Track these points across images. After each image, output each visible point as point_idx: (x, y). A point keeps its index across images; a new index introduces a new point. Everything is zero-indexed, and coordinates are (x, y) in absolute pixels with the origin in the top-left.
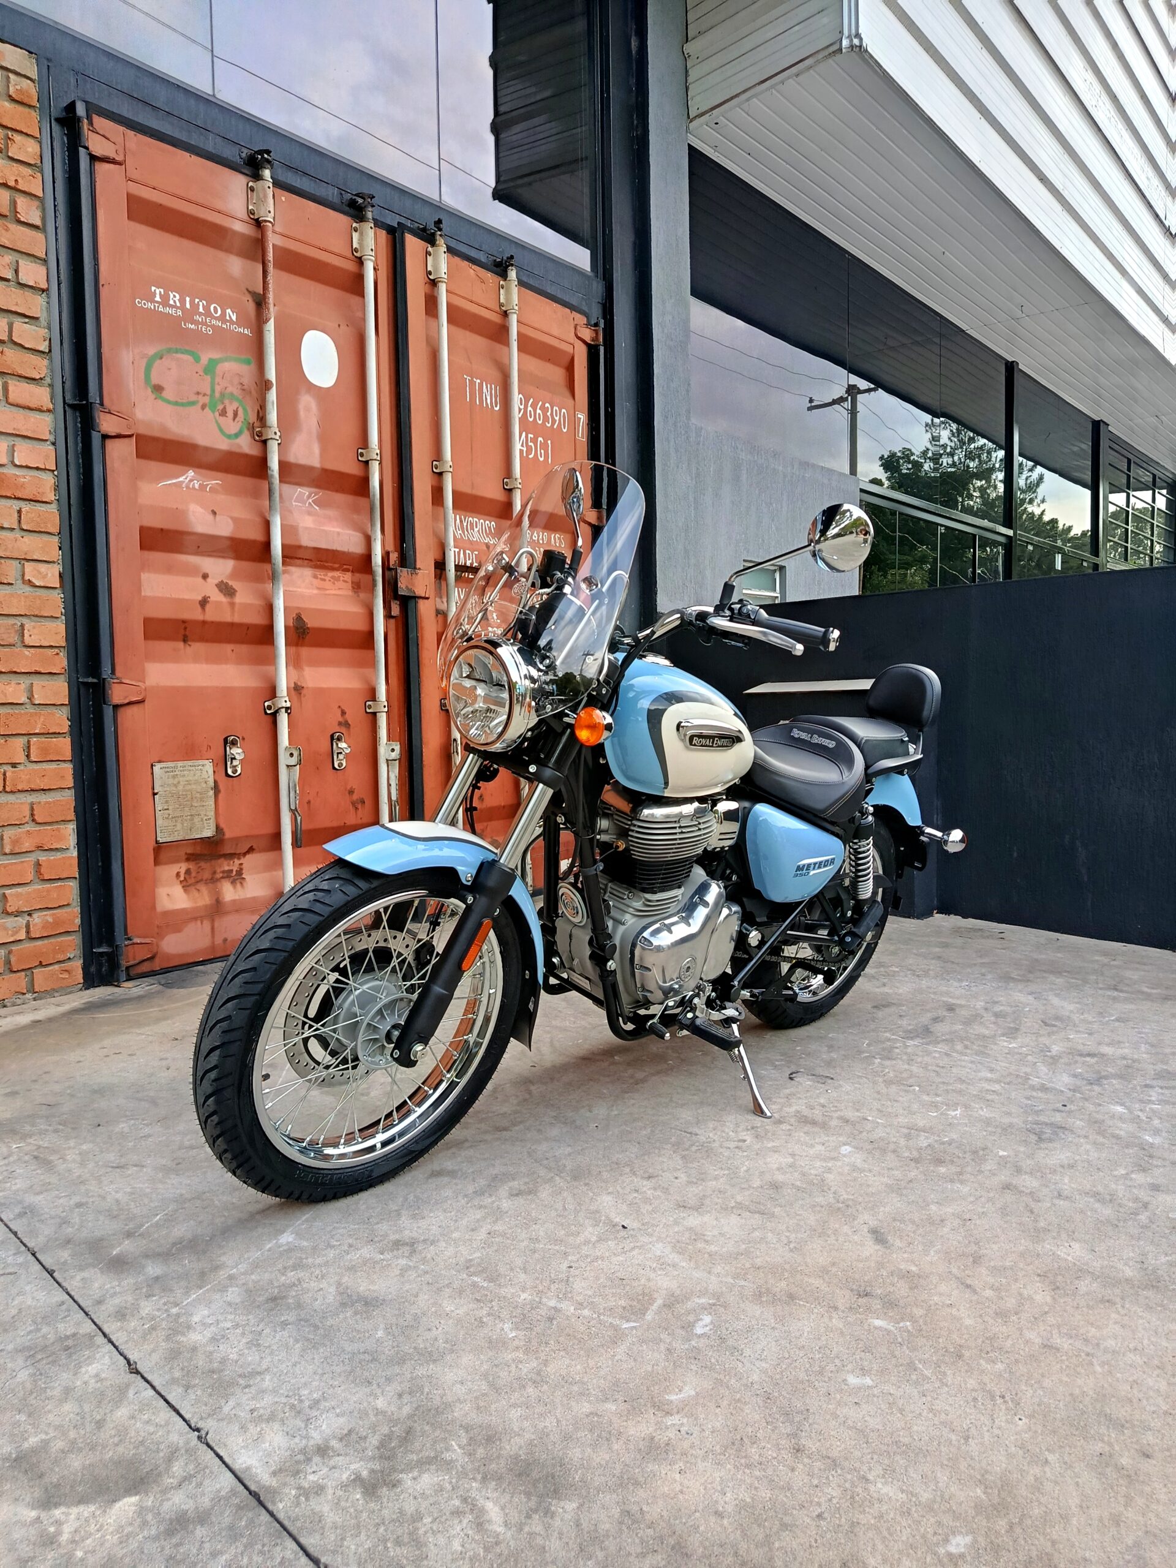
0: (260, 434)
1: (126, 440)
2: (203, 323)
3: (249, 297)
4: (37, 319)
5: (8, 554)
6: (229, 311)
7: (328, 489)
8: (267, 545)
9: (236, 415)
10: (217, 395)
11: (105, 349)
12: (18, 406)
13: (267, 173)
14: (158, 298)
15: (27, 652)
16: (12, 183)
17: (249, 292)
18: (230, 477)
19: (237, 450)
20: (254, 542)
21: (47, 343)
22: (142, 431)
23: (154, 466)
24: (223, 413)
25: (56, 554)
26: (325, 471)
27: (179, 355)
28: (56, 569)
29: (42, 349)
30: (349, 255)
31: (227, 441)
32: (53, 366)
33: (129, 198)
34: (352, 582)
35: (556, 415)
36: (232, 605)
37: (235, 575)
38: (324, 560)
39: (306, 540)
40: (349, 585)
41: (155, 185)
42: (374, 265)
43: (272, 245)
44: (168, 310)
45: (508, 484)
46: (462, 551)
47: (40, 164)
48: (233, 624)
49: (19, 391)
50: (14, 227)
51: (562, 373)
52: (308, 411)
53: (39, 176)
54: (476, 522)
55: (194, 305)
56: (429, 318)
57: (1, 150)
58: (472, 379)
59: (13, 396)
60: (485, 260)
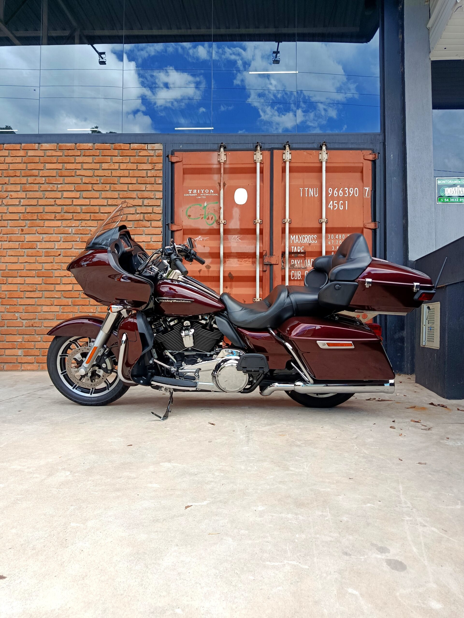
0: (219, 222)
1: (180, 231)
2: (203, 196)
3: (218, 185)
4: (160, 206)
6: (211, 190)
7: (243, 234)
8: (219, 253)
9: (212, 218)
10: (206, 214)
11: (176, 209)
12: (154, 227)
13: (222, 149)
14: (190, 192)
16: (155, 176)
17: (218, 183)
18: (212, 236)
19: (212, 228)
20: (216, 253)
21: (161, 211)
22: (184, 228)
24: (208, 219)
26: (242, 229)
27: (195, 206)
29: (160, 212)
30: (253, 162)
31: (209, 226)
32: (163, 216)
33: (184, 169)
34: (252, 261)
35: (351, 191)
36: (208, 271)
37: (211, 263)
38: (241, 256)
39: (233, 251)
40: (251, 262)
41: (191, 163)
42: (261, 163)
43: (224, 168)
44: (193, 195)
45: (320, 221)
46: (295, 247)
47: (162, 168)
48: (208, 276)
49: (154, 224)
50: (155, 185)
51: (358, 175)
52: (236, 212)
53: (162, 171)
54: (306, 236)
55: (200, 192)
56: (284, 174)
57: (153, 169)
58: (304, 188)
59: (153, 225)
60: (315, 146)
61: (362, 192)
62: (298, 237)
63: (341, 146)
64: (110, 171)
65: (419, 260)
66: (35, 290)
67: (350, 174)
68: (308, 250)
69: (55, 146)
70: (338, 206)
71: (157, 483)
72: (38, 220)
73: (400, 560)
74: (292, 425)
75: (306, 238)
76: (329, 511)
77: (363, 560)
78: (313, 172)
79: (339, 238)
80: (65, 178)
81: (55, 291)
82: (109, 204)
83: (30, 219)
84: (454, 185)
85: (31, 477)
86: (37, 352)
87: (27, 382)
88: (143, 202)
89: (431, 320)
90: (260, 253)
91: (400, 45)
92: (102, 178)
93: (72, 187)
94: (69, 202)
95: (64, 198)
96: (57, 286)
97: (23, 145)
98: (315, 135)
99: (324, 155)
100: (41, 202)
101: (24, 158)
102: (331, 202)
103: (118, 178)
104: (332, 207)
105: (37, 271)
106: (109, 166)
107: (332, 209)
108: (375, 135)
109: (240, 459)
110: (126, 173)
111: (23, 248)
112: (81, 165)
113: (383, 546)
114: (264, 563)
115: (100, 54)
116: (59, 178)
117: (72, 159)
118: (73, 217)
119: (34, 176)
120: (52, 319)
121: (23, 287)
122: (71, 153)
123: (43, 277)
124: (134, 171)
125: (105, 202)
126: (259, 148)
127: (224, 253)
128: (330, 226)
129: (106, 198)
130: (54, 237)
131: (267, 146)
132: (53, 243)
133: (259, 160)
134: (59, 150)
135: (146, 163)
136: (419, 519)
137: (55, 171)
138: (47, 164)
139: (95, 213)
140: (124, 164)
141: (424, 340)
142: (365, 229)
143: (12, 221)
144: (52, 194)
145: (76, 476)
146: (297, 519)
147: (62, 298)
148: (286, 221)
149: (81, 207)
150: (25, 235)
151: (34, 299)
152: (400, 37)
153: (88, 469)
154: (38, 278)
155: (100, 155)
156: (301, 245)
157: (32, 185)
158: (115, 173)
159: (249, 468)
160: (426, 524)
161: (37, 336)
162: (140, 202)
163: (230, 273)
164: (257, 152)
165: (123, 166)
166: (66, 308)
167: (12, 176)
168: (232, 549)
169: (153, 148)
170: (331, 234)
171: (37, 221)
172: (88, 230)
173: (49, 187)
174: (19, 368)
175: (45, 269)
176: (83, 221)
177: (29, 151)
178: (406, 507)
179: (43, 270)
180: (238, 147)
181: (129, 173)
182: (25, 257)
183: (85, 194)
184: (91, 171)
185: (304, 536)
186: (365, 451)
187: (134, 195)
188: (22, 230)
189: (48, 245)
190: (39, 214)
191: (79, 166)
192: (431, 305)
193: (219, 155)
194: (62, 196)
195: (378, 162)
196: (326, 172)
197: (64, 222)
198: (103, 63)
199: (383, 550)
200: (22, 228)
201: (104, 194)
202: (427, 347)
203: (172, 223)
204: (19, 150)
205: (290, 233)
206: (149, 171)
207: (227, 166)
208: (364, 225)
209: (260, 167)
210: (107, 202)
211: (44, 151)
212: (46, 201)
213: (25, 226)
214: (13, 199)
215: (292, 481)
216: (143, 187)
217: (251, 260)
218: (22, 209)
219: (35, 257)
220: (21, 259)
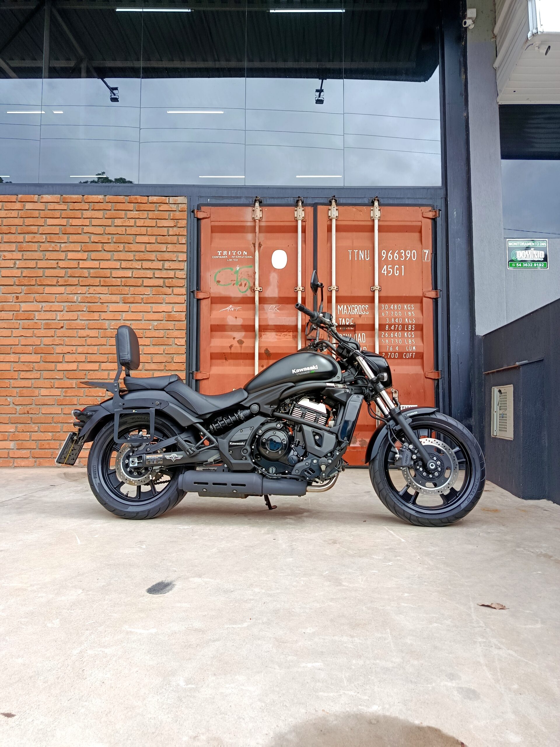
0: (254, 289)
1: (208, 299)
2: (234, 258)
3: (253, 246)
4: (183, 269)
5: (171, 337)
6: (244, 252)
7: (282, 304)
8: (254, 326)
9: (245, 285)
10: (239, 280)
11: (202, 274)
12: (176, 295)
13: (257, 204)
14: (220, 254)
15: (174, 364)
16: (178, 234)
17: (253, 243)
18: (245, 306)
19: (246, 296)
20: (250, 326)
21: (185, 275)
22: (212, 295)
23: (219, 306)
24: (241, 285)
25: (184, 335)
26: (280, 298)
27: (226, 270)
28: (184, 340)
29: (183, 277)
30: (294, 220)
31: (242, 294)
32: (187, 282)
33: (211, 226)
34: (293, 336)
35: (408, 254)
36: (241, 347)
37: (245, 337)
38: (280, 329)
39: (271, 323)
40: (291, 337)
41: (219, 220)
42: (302, 221)
43: (260, 226)
44: (223, 257)
45: (373, 289)
46: (344, 319)
47: (186, 226)
48: (241, 353)
49: (177, 290)
50: (178, 245)
51: (417, 235)
52: (274, 278)
53: (186, 229)
54: (356, 307)
55: (232, 253)
56: (329, 233)
57: (176, 226)
58: (353, 251)
59: (175, 292)
60: (366, 201)
61: (421, 256)
62: (347, 307)
63: (396, 202)
64: (124, 228)
65: (488, 335)
66: (32, 369)
67: (407, 234)
68: (359, 323)
69: (58, 198)
70: (393, 271)
71: (186, 602)
72: (36, 285)
73: (473, 688)
74: (344, 532)
75: (356, 308)
76: (389, 633)
77: (430, 688)
78: (363, 232)
79: (394, 308)
80: (70, 235)
81: (56, 371)
82: (122, 267)
83: (26, 284)
84: (528, 248)
85: (35, 597)
86: (33, 445)
87: (23, 480)
88: (163, 265)
89: (503, 406)
90: (302, 326)
91: (463, 87)
92: (114, 236)
93: (78, 247)
94: (74, 264)
95: (68, 259)
96: (58, 364)
97: (20, 196)
98: (366, 188)
99: (376, 212)
100: (41, 264)
101: (20, 212)
102: (385, 266)
103: (133, 236)
104: (386, 272)
105: (34, 347)
106: (122, 223)
107: (385, 275)
108: (435, 189)
109: (283, 573)
110: (143, 230)
111: (18, 319)
112: (90, 221)
113: (453, 672)
114: (317, 694)
115: (112, 89)
116: (63, 235)
117: (78, 214)
118: (79, 282)
119: (32, 233)
120: (53, 405)
121: (17, 367)
122: (77, 206)
123: (42, 353)
124: (153, 228)
125: (117, 265)
126: (300, 204)
127: (259, 326)
128: (383, 294)
129: (119, 260)
130: (56, 306)
131: (309, 201)
132: (55, 313)
133: (301, 217)
134: (63, 202)
135: (167, 219)
136: (494, 641)
137: (58, 227)
138: (48, 219)
139: (105, 277)
140: (140, 220)
141: (495, 429)
142: (424, 299)
143: (6, 287)
144: (54, 255)
145: (89, 595)
146: (353, 643)
147: (65, 379)
148: (332, 288)
149: (89, 270)
150: (20, 304)
151: (30, 381)
152: (462, 77)
153: (103, 586)
154: (35, 355)
155: (112, 209)
156: (350, 316)
157: (30, 244)
158: (129, 231)
159: (295, 583)
160: (502, 646)
161: (33, 426)
162: (159, 265)
163: (267, 350)
164: (299, 207)
165: (140, 223)
166: (69, 391)
167: (6, 233)
168: (279, 678)
169: (176, 201)
170: (385, 304)
171: (36, 287)
172: (97, 297)
173: (50, 246)
174: (11, 465)
175: (44, 345)
176: (91, 287)
177: (27, 204)
178: (479, 627)
179: (42, 346)
180: (275, 202)
181: (147, 230)
182: (20, 330)
183: (94, 255)
184: (101, 227)
185: (361, 662)
186: (430, 562)
187: (153, 256)
188: (17, 298)
189: (49, 315)
190: (37, 278)
191: (87, 222)
192: (503, 388)
193: (254, 210)
194: (66, 257)
195: (439, 221)
196: (379, 232)
197: (68, 288)
198: (114, 100)
199: (452, 677)
200: (17, 295)
201: (116, 256)
202: (499, 437)
203: (197, 290)
204: (15, 202)
205: (337, 302)
206: (170, 229)
207: (263, 224)
208: (423, 293)
209: (302, 226)
210: (121, 264)
211: (44, 204)
212: (47, 264)
213: (21, 293)
214: (7, 261)
215: (346, 598)
216: (163, 248)
217: (291, 334)
218: (17, 272)
219: (32, 330)
220: (16, 333)
